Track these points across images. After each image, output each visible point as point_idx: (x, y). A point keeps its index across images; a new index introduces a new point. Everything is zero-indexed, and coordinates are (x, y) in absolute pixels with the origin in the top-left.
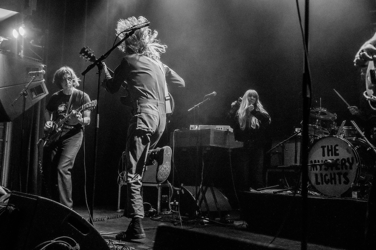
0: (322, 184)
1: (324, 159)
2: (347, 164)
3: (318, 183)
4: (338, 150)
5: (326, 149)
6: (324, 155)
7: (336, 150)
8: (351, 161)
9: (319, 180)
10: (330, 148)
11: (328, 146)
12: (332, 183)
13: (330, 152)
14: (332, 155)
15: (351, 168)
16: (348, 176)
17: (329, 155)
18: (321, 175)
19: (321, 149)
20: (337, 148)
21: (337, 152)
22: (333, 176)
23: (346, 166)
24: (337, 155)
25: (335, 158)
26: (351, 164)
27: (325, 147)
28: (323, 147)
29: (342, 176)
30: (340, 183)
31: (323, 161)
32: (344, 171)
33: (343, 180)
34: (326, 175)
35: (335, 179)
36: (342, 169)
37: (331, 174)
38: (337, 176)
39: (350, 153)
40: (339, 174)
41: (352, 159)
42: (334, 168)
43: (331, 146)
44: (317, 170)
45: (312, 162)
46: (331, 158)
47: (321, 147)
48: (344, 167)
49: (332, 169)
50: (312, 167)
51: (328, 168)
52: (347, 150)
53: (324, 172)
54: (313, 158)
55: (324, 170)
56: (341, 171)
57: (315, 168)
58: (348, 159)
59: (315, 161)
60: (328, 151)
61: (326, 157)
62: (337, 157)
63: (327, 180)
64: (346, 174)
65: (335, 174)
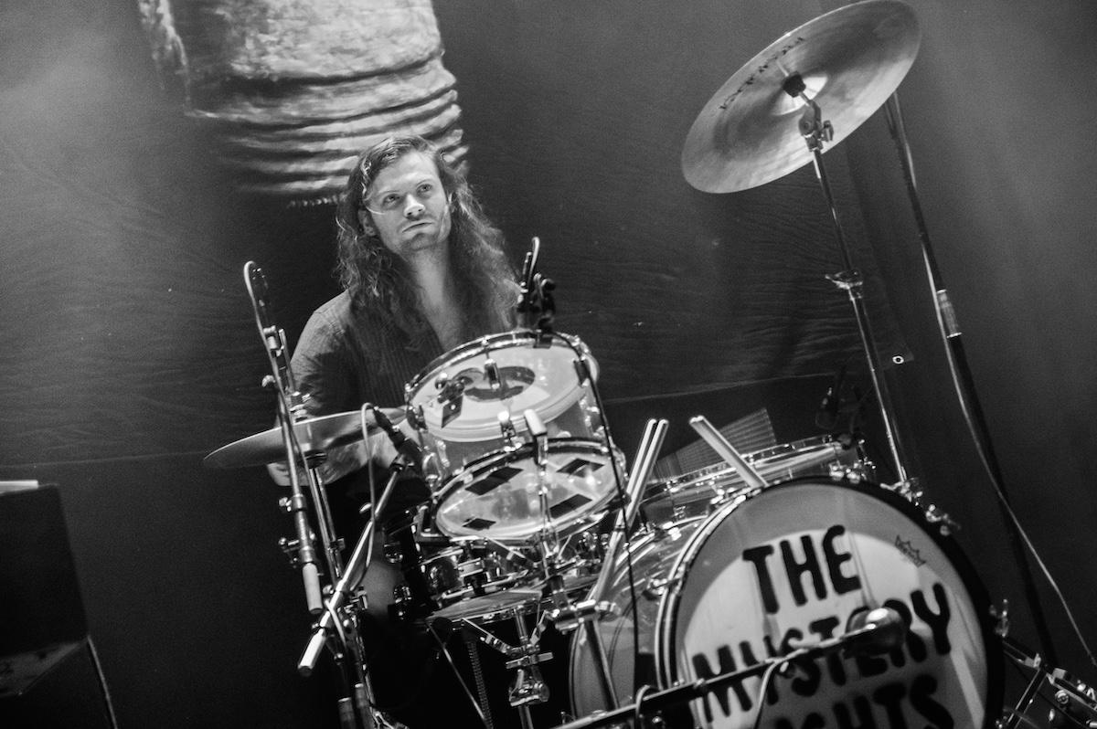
1: (778, 625)
2: (919, 626)
4: (847, 557)
5: (775, 563)
6: (771, 605)
7: (835, 560)
8: (935, 608)
10: (800, 558)
11: (785, 546)
13: (806, 578)
14: (821, 593)
15: (943, 646)
16: (935, 697)
17: (800, 599)
19: (750, 565)
20: (841, 545)
21: (847, 570)
22: (855, 720)
23: (915, 640)
24: (846, 585)
25: (839, 605)
26: (939, 623)
27: (768, 550)
28: (757, 556)
29: (907, 708)
31: (777, 644)
32: (910, 668)
33: (916, 722)
34: (814, 720)
36: (899, 661)
37: (840, 709)
38: (880, 713)
39: (919, 561)
40: (890, 695)
41: (939, 591)
42: (850, 666)
43: (806, 542)
44: (746, 704)
45: (701, 664)
46: (817, 609)
47: (749, 555)
48: (905, 648)
49: (839, 677)
50: (712, 697)
51: (814, 672)
52: (900, 545)
53: (795, 708)
54: (702, 638)
55: (793, 695)
56: (892, 673)
57: (731, 692)
58: (917, 597)
59: (724, 654)
60: (793, 571)
61: (791, 616)
62: (852, 600)
64: (926, 683)
65: (862, 704)
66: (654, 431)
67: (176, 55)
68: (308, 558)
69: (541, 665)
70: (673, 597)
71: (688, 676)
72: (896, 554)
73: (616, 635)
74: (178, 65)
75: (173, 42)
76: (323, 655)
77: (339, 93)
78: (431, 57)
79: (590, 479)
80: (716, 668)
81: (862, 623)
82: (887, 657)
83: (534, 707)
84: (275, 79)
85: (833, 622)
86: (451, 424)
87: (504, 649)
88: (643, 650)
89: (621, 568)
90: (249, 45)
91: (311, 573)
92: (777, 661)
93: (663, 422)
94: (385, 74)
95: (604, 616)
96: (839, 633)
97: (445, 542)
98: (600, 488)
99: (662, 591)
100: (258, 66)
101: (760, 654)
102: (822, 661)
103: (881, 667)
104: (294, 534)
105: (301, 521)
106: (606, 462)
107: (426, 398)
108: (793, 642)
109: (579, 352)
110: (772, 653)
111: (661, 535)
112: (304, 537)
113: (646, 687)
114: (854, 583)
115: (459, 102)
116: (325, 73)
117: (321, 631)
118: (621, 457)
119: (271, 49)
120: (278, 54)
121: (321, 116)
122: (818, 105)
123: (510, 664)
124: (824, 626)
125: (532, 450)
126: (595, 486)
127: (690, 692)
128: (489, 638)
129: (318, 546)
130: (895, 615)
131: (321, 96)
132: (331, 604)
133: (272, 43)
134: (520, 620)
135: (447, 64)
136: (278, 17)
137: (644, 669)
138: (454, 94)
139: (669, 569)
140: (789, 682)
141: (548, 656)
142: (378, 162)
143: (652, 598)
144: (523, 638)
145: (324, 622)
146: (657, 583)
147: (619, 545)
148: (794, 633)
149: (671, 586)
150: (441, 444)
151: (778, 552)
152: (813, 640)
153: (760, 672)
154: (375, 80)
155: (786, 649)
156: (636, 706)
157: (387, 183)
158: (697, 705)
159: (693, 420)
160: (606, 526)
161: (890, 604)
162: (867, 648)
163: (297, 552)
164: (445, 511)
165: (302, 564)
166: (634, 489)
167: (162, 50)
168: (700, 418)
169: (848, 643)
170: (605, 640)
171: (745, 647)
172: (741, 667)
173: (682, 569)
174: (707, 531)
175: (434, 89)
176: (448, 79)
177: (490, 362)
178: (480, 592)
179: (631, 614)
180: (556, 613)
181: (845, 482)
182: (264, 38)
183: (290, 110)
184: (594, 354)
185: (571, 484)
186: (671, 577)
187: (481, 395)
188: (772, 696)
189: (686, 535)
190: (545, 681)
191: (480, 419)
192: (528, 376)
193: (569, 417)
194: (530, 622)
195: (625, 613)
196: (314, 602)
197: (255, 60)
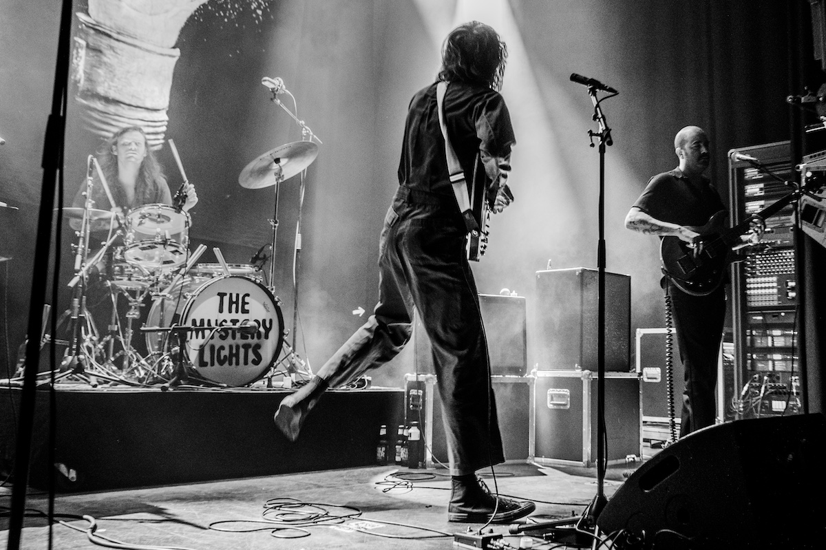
0: (212, 364)
1: (221, 317)
2: (262, 329)
3: (202, 363)
4: (248, 303)
5: (226, 299)
6: (221, 311)
7: (244, 303)
8: (268, 326)
9: (207, 358)
10: (234, 300)
11: (231, 294)
12: (230, 364)
13: (234, 306)
14: (237, 312)
15: (267, 337)
16: (259, 351)
17: (230, 311)
18: (212, 347)
19: (219, 297)
20: (247, 299)
21: (247, 307)
22: (234, 351)
23: (259, 333)
24: (245, 311)
25: (241, 317)
26: (268, 330)
27: (225, 294)
28: (222, 295)
29: (250, 351)
30: (246, 363)
31: (219, 323)
32: (255, 341)
33: (251, 356)
34: (222, 348)
35: (237, 355)
36: (253, 338)
37: (231, 347)
38: (242, 351)
39: (268, 311)
40: (246, 347)
41: (271, 321)
42: (238, 335)
43: (238, 295)
44: (203, 337)
45: (194, 322)
46: (234, 316)
47: (219, 294)
48: (255, 335)
49: (234, 337)
50: (194, 333)
51: (227, 334)
52: (265, 305)
53: (218, 343)
54: (197, 314)
55: (219, 339)
56: (250, 341)
57: (200, 333)
58: (264, 321)
59: (202, 321)
60: (231, 303)
61: (226, 315)
62: (245, 316)
63: (222, 357)
64: (258, 346)
65: (238, 347)
66: (201, 249)
67: (80, 80)
68: (80, 253)
69: (141, 307)
70: (192, 300)
71: (189, 324)
72: (262, 307)
73: (171, 306)
74: (79, 82)
75: (80, 76)
76: (77, 285)
77: (130, 109)
78: (163, 109)
79: (177, 256)
80: (198, 324)
81: (245, 324)
82: (250, 336)
83: (134, 320)
84: (110, 98)
85: (238, 321)
86: (140, 227)
87: (130, 299)
88: (177, 313)
89: (178, 285)
90: (106, 85)
91: (79, 258)
92: (218, 327)
93: (205, 246)
94: (147, 109)
95: (169, 299)
96: (238, 325)
97: (124, 261)
98: (179, 260)
99: (189, 297)
100: (106, 92)
101: (213, 324)
102: (230, 331)
103: (247, 338)
104: (77, 244)
105: (81, 241)
106: (185, 253)
107: (134, 216)
108: (224, 323)
109: (188, 217)
110: (216, 325)
111: (193, 279)
112: (80, 246)
113: (175, 324)
114: (247, 312)
115: (167, 126)
116: (127, 102)
117: (78, 277)
118: (190, 253)
119: (113, 88)
120: (115, 91)
121: (121, 114)
122: (283, 168)
123: (130, 304)
124: (234, 322)
125: (165, 243)
126: (178, 260)
127: (189, 329)
128: (126, 294)
129: (84, 249)
130: (256, 324)
131: (123, 108)
132: (84, 270)
133: (114, 87)
134: (138, 293)
135: (168, 113)
136: (119, 79)
137: (176, 318)
138: (166, 123)
139: (193, 291)
140: (219, 335)
141: (144, 305)
142: (125, 131)
143: (185, 297)
144: (137, 297)
145: (80, 274)
146: (188, 294)
147: (179, 279)
148: (225, 321)
149: (193, 296)
150: (133, 231)
151: (228, 295)
152: (229, 324)
153: (211, 330)
154: (143, 110)
155: (221, 325)
156: (171, 328)
157: (127, 138)
158: (189, 333)
159: (214, 249)
160: (177, 272)
161: (256, 321)
162: (245, 332)
163: (76, 250)
164: (127, 252)
165: (76, 254)
166: (190, 263)
167: (75, 76)
168: (218, 249)
169: (241, 329)
170: (166, 306)
171: (209, 321)
172: (206, 326)
173: (198, 292)
174: (209, 284)
175: (160, 119)
176: (166, 118)
177: (160, 212)
178: (130, 280)
179: (177, 300)
180: (154, 293)
181: (255, 282)
182: (111, 83)
183: (112, 109)
184: (192, 220)
185: (170, 257)
186: (193, 293)
187: (152, 220)
188: (212, 338)
189: (201, 283)
190: (141, 312)
191: (150, 228)
192: (168, 219)
193: (177, 236)
194: (142, 293)
195: (174, 300)
196: (77, 267)
197: (106, 90)
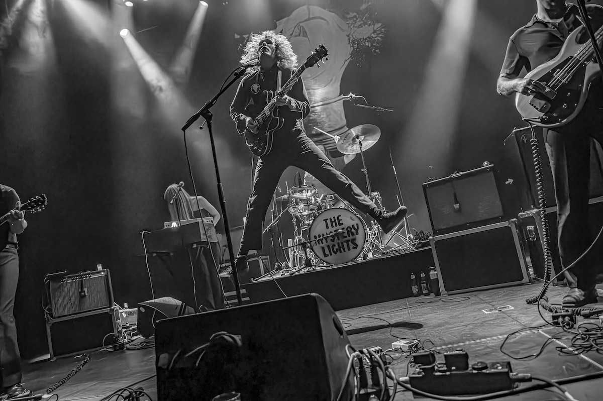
0: (331, 255)
1: (328, 231)
2: (353, 230)
3: (326, 256)
4: (341, 220)
5: (329, 221)
6: (327, 227)
7: (339, 220)
8: (356, 227)
9: (327, 252)
10: (333, 220)
11: (331, 218)
12: (341, 252)
13: (334, 223)
14: (336, 226)
15: (357, 234)
16: (355, 242)
17: (333, 227)
18: (328, 247)
19: (324, 222)
20: (340, 218)
21: (341, 222)
22: (341, 245)
23: (352, 233)
25: (339, 228)
26: (357, 230)
27: (328, 219)
28: (326, 220)
29: (350, 243)
30: (349, 250)
31: (328, 234)
32: (352, 237)
33: (351, 246)
34: (334, 245)
35: (343, 247)
36: (349, 236)
37: (338, 244)
38: (345, 244)
39: (354, 220)
40: (347, 242)
41: (357, 225)
43: (334, 218)
44: (322, 243)
45: (315, 237)
46: (335, 228)
47: (324, 220)
48: (350, 234)
49: (338, 239)
51: (334, 238)
52: (351, 218)
53: (331, 244)
54: (316, 233)
55: (330, 241)
56: (348, 238)
57: (320, 241)
58: (353, 226)
59: (319, 235)
60: (332, 222)
61: (331, 229)
62: (342, 226)
63: (335, 250)
64: (354, 239)
65: (342, 243)
71: (312, 239)
80: (318, 237)
82: (347, 235)
85: (338, 230)
101: (325, 235)
102: (335, 236)
103: (346, 237)
114: (342, 224)
130: (349, 229)
140: (330, 239)
148: (332, 232)
152: (334, 233)
155: (330, 234)
161: (348, 227)
171: (323, 234)
172: (322, 237)
188: (327, 242)
